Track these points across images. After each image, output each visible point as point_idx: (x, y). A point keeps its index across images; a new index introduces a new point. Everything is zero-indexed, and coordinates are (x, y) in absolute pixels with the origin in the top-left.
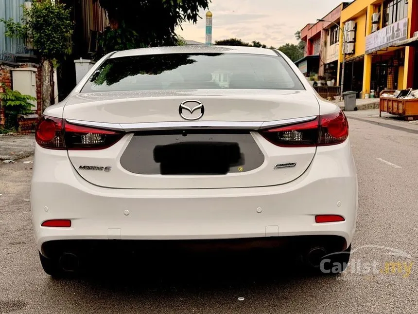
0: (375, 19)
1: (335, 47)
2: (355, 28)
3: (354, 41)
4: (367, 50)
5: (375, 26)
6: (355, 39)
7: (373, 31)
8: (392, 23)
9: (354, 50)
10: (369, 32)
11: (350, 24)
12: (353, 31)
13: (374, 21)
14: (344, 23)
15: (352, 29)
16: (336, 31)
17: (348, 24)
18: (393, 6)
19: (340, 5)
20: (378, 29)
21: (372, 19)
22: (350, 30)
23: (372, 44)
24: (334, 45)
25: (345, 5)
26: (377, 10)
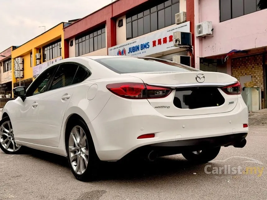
0: (38, 57)
1: (8, 74)
2: (23, 62)
3: (23, 70)
4: (35, 75)
5: (38, 61)
6: (23, 68)
7: (37, 64)
8: (50, 60)
9: (23, 76)
10: (35, 65)
11: (19, 60)
12: (21, 64)
13: (37, 58)
14: (15, 59)
15: (21, 63)
16: (8, 64)
17: (18, 60)
18: (50, 49)
19: (11, 47)
20: (40, 63)
21: (36, 57)
22: (20, 63)
23: (38, 71)
24: (7, 72)
25: (14, 48)
26: (39, 52)
